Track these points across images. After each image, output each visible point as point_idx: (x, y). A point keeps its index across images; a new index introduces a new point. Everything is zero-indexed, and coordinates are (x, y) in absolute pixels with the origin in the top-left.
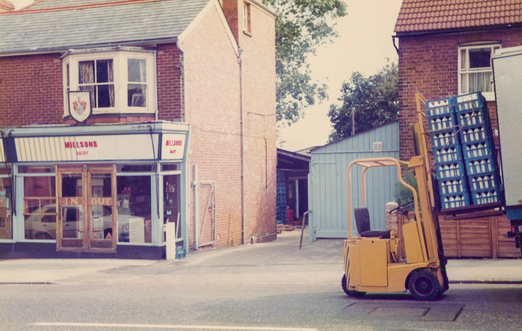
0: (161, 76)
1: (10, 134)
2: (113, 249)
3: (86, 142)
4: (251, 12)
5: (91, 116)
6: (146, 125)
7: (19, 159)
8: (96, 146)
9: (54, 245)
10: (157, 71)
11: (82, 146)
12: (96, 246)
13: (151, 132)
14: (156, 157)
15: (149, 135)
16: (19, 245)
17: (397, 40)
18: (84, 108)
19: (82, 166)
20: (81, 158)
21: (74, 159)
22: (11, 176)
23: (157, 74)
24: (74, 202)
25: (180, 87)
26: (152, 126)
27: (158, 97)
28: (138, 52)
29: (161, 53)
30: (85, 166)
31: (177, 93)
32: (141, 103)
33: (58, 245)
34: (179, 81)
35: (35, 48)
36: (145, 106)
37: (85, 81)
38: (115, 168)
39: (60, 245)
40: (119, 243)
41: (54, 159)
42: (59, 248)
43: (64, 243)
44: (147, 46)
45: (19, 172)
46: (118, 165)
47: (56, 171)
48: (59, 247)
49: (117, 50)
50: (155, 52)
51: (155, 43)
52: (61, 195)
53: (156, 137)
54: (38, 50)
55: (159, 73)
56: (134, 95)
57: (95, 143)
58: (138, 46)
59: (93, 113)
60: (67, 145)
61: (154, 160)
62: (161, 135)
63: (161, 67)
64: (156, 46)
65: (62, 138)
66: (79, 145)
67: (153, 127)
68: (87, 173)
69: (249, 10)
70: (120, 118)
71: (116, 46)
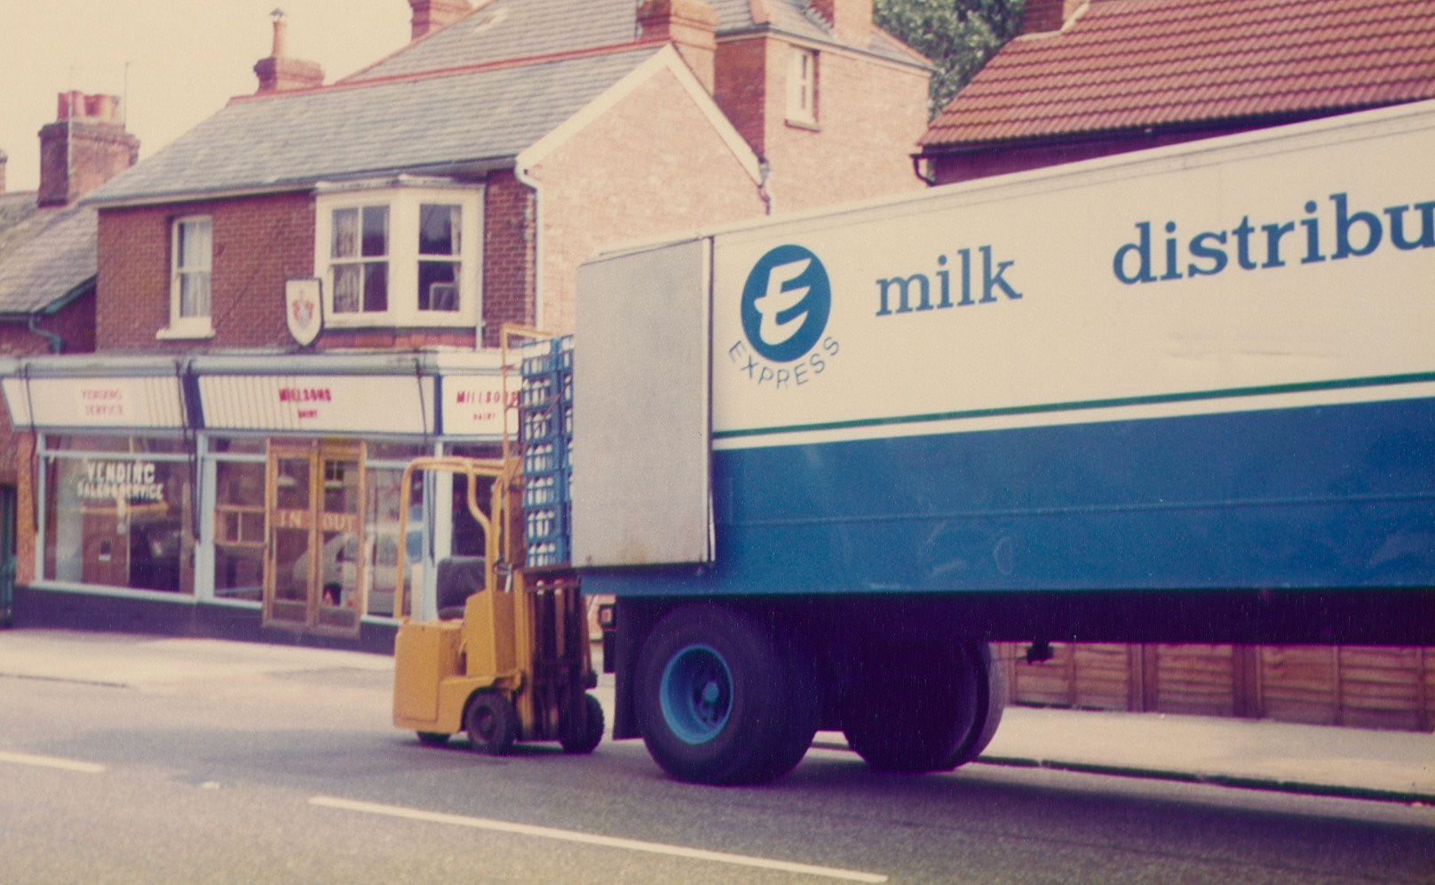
0: (493, 243)
1: (189, 368)
2: (354, 631)
3: (313, 391)
4: (823, 71)
5: (323, 332)
6: (410, 357)
7: (208, 423)
8: (329, 398)
9: (259, 613)
10: (486, 231)
11: (307, 398)
12: (328, 623)
13: (419, 372)
14: (430, 428)
15: (414, 380)
16: (203, 608)
17: (923, 163)
18: (310, 315)
19: (308, 442)
20: (308, 424)
21: (296, 426)
22: (193, 458)
23: (485, 237)
24: (296, 519)
25: (524, 269)
26: (421, 357)
27: (485, 290)
28: (442, 188)
29: (494, 189)
30: (315, 443)
31: (518, 282)
32: (451, 303)
33: (265, 614)
34: (524, 255)
35: (272, 179)
36: (457, 309)
37: (345, 252)
38: (364, 450)
39: (268, 614)
40: (365, 617)
41: (263, 426)
42: (268, 622)
43: (277, 613)
44: (463, 175)
45: (210, 450)
46: (368, 443)
47: (268, 452)
48: (268, 618)
49: (395, 184)
50: (483, 186)
51: (485, 167)
52: (275, 504)
53: (428, 383)
54: (277, 183)
55: (489, 236)
56: (434, 286)
57: (328, 392)
58: (441, 175)
59: (327, 325)
60: (284, 395)
61: (425, 435)
62: (438, 380)
63: (494, 222)
64: (485, 175)
65: (274, 379)
66: (303, 396)
67: (421, 363)
68: (318, 458)
69: (816, 65)
70: (395, 337)
71: (392, 177)
